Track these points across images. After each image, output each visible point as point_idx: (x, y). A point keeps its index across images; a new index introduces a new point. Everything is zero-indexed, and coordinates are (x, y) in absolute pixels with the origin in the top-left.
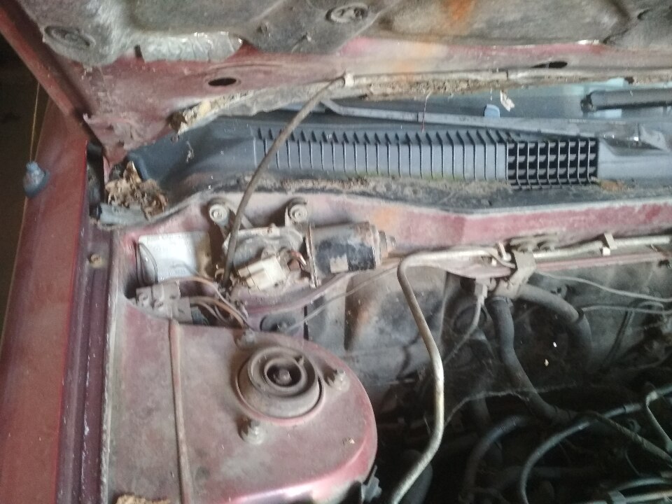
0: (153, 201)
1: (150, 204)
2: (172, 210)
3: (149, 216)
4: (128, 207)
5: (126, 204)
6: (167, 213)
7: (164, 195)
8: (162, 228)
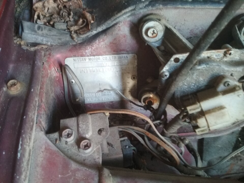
0: (79, 20)
1: (76, 22)
2: (100, 29)
3: (75, 36)
4: (53, 26)
5: (52, 23)
6: (94, 32)
7: (91, 13)
8: (89, 50)
